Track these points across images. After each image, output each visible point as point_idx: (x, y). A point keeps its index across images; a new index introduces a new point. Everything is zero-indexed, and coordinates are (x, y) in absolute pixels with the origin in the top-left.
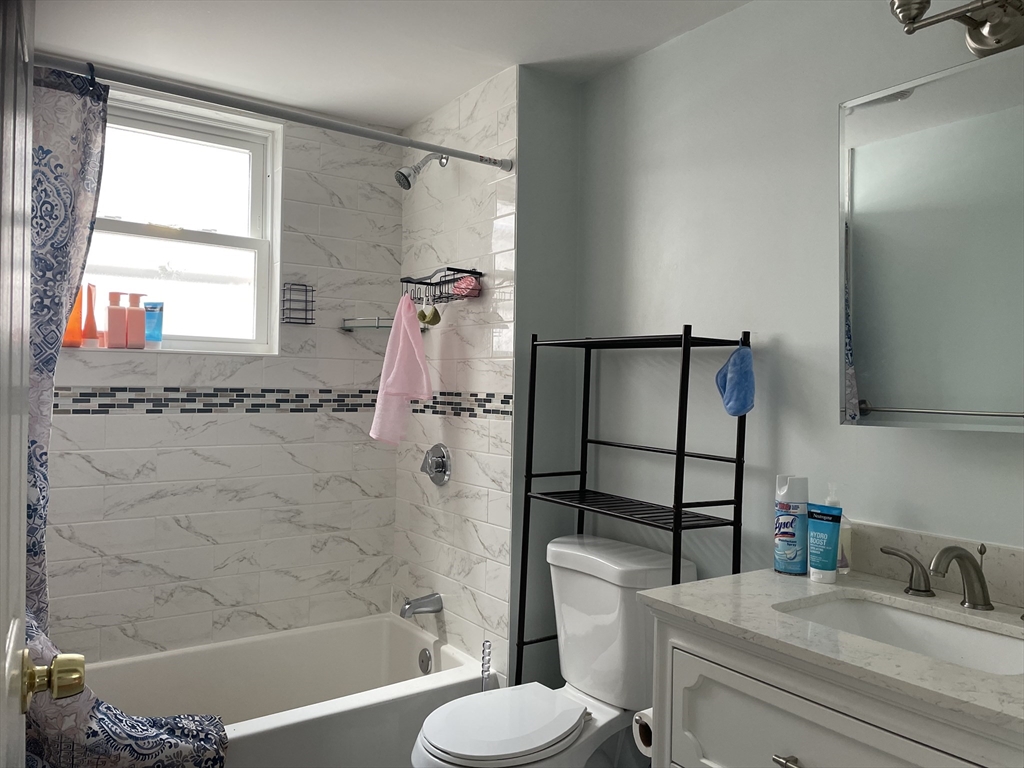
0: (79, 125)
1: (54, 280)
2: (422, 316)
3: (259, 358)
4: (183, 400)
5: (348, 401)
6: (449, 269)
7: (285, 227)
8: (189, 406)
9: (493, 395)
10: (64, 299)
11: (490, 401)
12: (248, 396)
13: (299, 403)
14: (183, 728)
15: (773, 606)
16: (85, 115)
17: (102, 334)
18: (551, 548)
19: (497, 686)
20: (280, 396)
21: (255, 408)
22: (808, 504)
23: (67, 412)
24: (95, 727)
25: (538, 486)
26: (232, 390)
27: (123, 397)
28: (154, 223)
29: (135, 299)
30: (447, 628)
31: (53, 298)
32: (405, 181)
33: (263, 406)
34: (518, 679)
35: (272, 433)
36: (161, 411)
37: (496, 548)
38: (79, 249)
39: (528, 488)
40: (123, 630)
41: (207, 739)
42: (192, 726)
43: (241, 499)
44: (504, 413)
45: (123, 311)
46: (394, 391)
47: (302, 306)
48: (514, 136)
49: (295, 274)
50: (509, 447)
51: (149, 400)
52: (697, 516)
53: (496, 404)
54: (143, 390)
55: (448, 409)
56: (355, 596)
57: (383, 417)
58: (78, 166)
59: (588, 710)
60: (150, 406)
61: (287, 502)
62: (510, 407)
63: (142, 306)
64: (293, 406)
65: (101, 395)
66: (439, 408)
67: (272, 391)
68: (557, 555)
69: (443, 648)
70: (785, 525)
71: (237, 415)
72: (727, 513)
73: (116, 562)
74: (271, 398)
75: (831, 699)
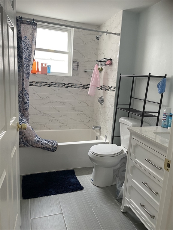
0: (32, 31)
1: (28, 62)
2: (99, 69)
3: (68, 77)
4: (54, 85)
5: (85, 86)
6: (105, 59)
7: (74, 49)
8: (55, 86)
9: (112, 87)
10: (30, 65)
11: (111, 88)
12: (66, 84)
13: (76, 86)
14: (50, 142)
15: (154, 133)
16: (33, 29)
17: (40, 71)
18: (120, 119)
19: (109, 144)
20: (72, 85)
21: (67, 87)
22: (170, 113)
23: (34, 86)
24: (36, 139)
25: (119, 106)
26: (63, 83)
27: (44, 84)
28: (49, 49)
29: (46, 64)
30: (101, 133)
31: (28, 65)
32: (98, 39)
33: (69, 87)
34: (112, 143)
35: (70, 92)
36: (50, 87)
37: (110, 118)
38: (33, 56)
39: (117, 107)
40: (44, 126)
41: (54, 144)
42: (52, 142)
43: (64, 104)
44: (114, 90)
45: (43, 67)
46: (93, 85)
47: (77, 66)
48: (121, 28)
49: (76, 59)
50: (114, 98)
51: (48, 84)
52: (150, 115)
53: (112, 89)
54: (47, 82)
55: (104, 89)
56: (85, 125)
57: (90, 90)
58: (32, 40)
59: (123, 150)
60: (48, 86)
61: (73, 106)
62: (115, 89)
63: (47, 66)
64: (74, 87)
65: (40, 83)
66: (102, 89)
67: (70, 84)
68: (121, 120)
69: (100, 136)
70: (164, 117)
71: (64, 88)
72: (156, 114)
73: (43, 114)
74: (70, 85)
75: (158, 150)
